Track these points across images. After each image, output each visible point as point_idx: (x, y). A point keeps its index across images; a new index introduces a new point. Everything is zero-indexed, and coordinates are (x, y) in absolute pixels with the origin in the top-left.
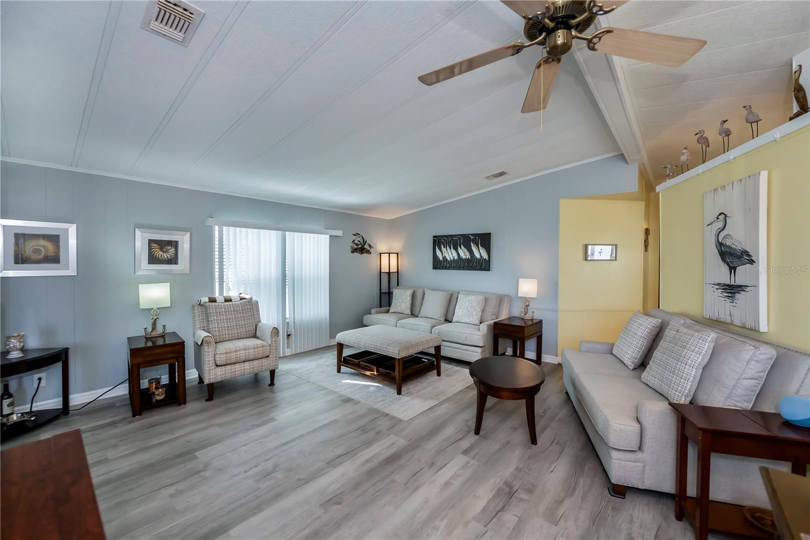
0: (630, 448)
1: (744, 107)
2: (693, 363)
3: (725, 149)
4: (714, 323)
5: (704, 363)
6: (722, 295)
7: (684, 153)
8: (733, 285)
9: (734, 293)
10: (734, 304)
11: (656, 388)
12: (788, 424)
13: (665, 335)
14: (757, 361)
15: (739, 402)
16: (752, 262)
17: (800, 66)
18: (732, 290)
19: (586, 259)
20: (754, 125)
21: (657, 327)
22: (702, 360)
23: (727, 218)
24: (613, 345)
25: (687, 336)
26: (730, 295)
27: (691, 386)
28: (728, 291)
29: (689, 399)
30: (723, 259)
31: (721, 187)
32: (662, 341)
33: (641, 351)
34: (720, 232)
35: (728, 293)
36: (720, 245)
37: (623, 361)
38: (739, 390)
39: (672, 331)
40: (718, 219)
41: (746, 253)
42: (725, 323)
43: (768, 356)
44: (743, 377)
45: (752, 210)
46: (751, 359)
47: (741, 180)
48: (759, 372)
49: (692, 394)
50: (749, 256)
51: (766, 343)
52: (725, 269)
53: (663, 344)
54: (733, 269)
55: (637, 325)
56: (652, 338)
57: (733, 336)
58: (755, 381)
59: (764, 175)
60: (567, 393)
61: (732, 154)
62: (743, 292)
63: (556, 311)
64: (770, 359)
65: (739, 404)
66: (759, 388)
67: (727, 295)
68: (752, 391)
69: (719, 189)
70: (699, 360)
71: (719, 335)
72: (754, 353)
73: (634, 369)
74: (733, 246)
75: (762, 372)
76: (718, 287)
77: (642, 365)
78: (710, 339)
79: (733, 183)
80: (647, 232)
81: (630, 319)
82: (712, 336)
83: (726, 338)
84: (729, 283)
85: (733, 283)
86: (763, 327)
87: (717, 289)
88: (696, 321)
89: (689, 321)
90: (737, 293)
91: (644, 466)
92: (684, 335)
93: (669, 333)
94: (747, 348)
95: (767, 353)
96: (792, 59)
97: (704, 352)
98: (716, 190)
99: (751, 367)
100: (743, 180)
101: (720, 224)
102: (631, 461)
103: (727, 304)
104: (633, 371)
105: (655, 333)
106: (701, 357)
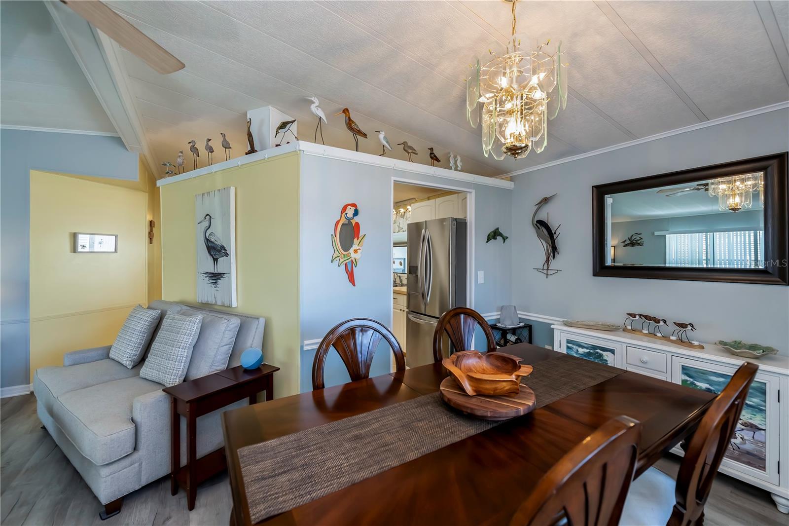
0: (124, 454)
1: (221, 134)
2: (185, 345)
3: (210, 163)
4: (203, 307)
5: (194, 343)
6: (209, 282)
7: (180, 156)
8: (216, 273)
9: (217, 279)
10: (217, 289)
11: (154, 379)
12: (247, 371)
13: (163, 324)
14: (229, 330)
15: (218, 366)
16: (227, 255)
17: (250, 119)
18: (215, 277)
19: (74, 250)
20: (227, 150)
21: (156, 319)
22: (192, 340)
23: (212, 220)
24: (109, 349)
25: (180, 322)
26: (214, 281)
27: (184, 367)
28: (214, 278)
29: (182, 379)
30: (209, 252)
31: (207, 193)
32: (160, 331)
33: (142, 346)
34: (207, 230)
35: (213, 280)
36: (207, 240)
37: (121, 361)
38: (218, 357)
39: (168, 320)
40: (205, 219)
41: (223, 247)
42: (212, 304)
43: (235, 325)
44: (221, 345)
45: (226, 215)
46: (226, 330)
47: (219, 190)
48: (231, 338)
49: (185, 373)
50: (225, 250)
51: (236, 315)
52: (210, 260)
53: (161, 334)
54: (215, 260)
55: (136, 320)
56: (152, 330)
57: (216, 315)
58: (227, 346)
59: (233, 190)
60: (44, 428)
61: (215, 168)
62: (222, 279)
63: (27, 321)
64: (236, 327)
65: (219, 368)
66: (231, 350)
67: (212, 281)
68: (227, 354)
69: (206, 194)
70: (190, 341)
71: (206, 315)
72: (227, 325)
73: (133, 367)
74: (216, 242)
75: (233, 337)
76: (206, 275)
77: (142, 360)
78: (198, 320)
79: (214, 191)
80: (151, 224)
81: (131, 316)
82: (199, 317)
83: (210, 316)
84: (213, 272)
85: (216, 272)
86: (234, 305)
87: (206, 277)
88: (191, 307)
89: (185, 308)
90: (219, 279)
91: (141, 465)
92: (178, 322)
93: (166, 322)
94: (223, 322)
95: (235, 322)
96: (247, 112)
97: (193, 333)
98: (203, 194)
99: (226, 336)
100: (221, 191)
101: (206, 224)
102: (126, 468)
103: (212, 288)
104: (133, 370)
105: (155, 325)
106: (191, 338)
